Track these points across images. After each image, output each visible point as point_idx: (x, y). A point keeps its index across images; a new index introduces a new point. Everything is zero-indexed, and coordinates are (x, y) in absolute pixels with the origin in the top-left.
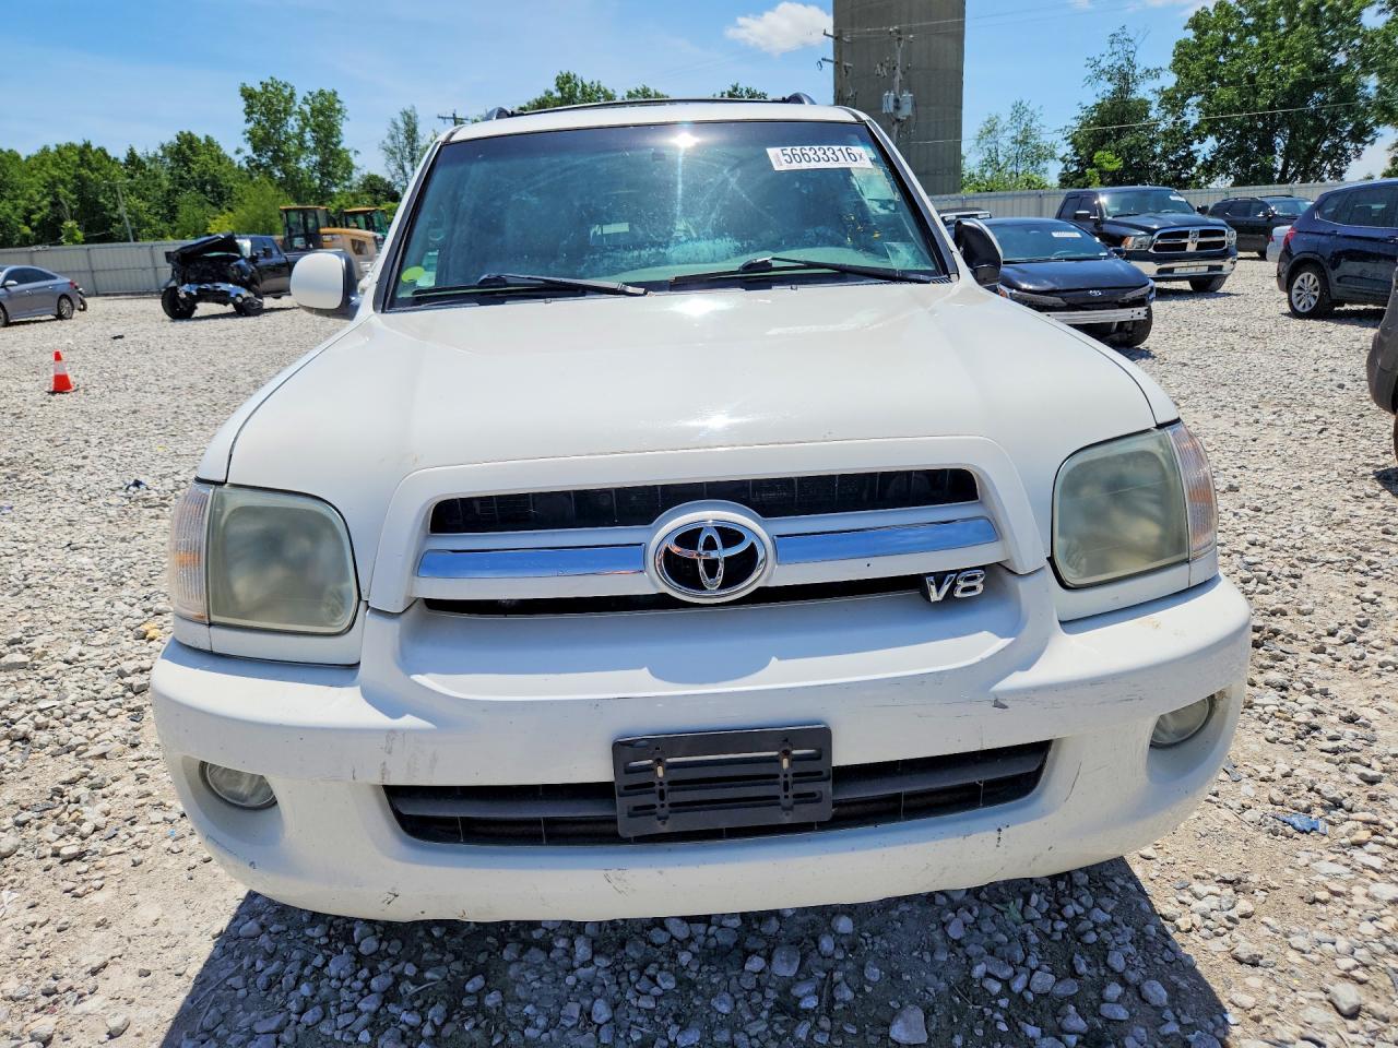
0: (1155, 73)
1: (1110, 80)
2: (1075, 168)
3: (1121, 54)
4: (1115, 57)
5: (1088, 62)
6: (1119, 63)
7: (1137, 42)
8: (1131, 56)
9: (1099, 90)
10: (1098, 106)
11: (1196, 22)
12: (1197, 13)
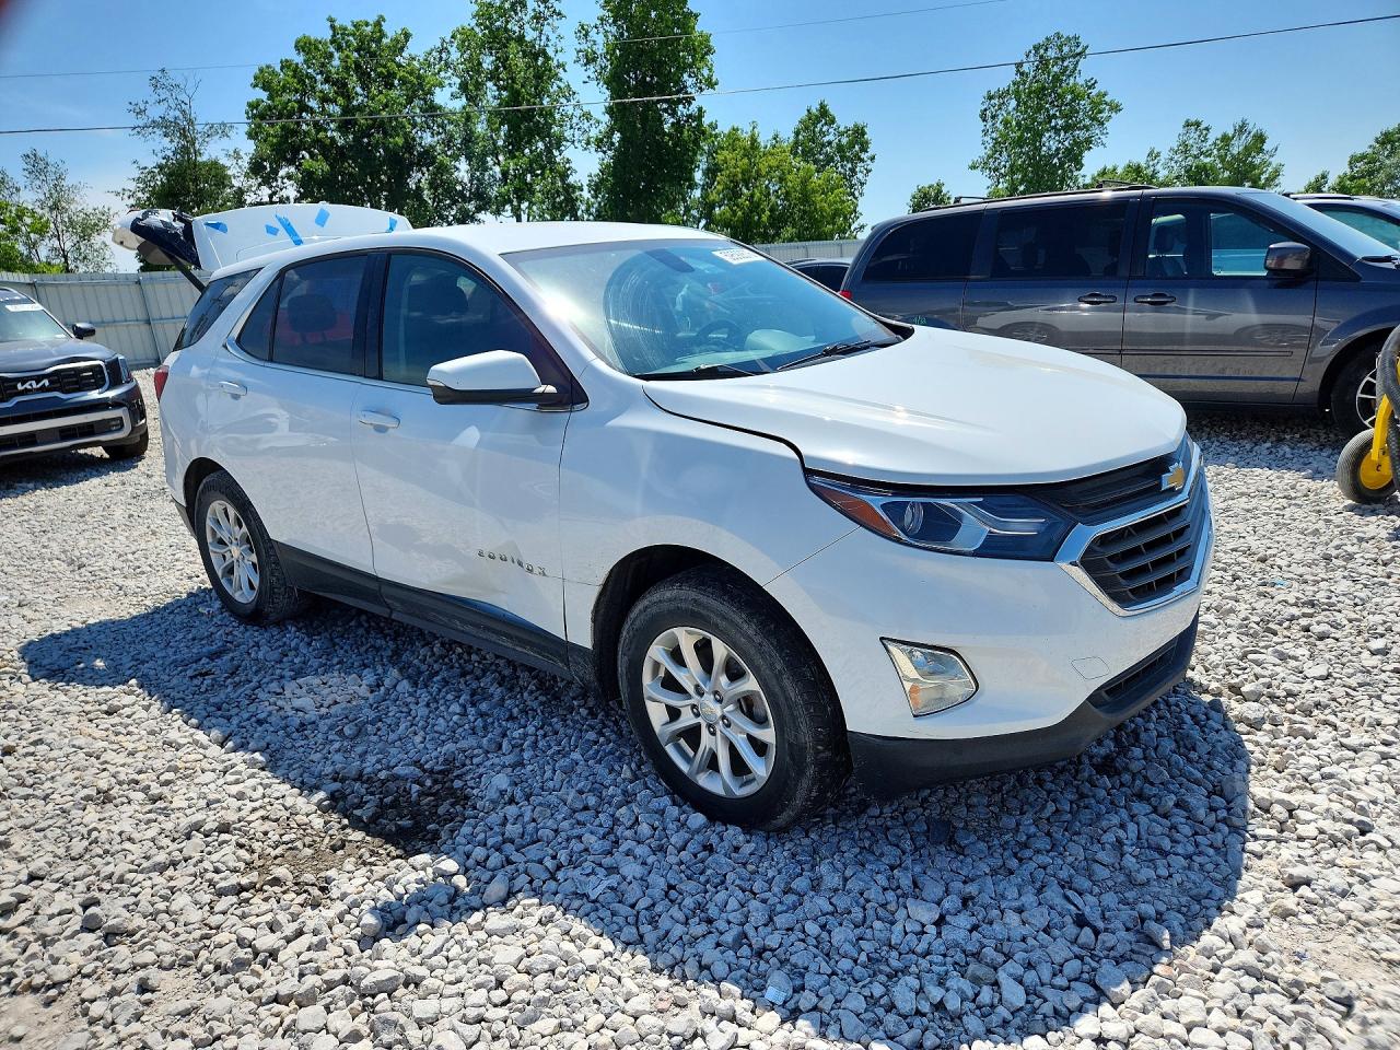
0: (224, 133)
1: (165, 135)
3: (172, 104)
4: (164, 105)
5: (131, 107)
6: (172, 115)
7: (190, 92)
8: (185, 107)
9: (158, 148)
10: (161, 167)
11: (264, 80)
12: (261, 70)
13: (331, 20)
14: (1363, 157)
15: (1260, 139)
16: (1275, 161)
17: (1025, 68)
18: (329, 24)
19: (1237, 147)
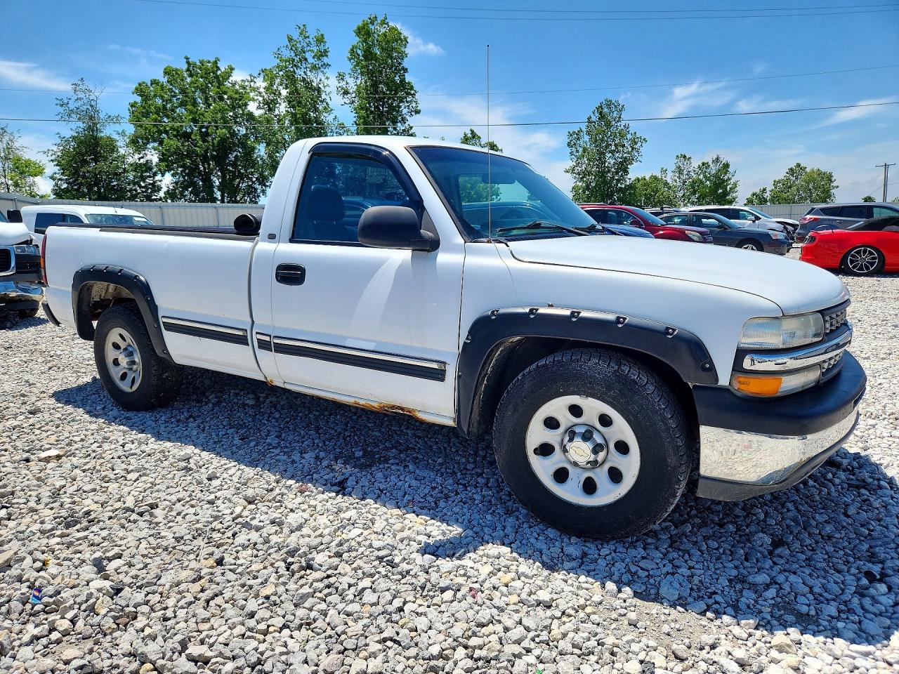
0: (117, 119)
1: (79, 119)
2: (65, 186)
3: (86, 101)
4: (80, 103)
5: (58, 102)
6: (85, 107)
7: (96, 93)
8: (93, 103)
9: (73, 126)
10: (74, 138)
11: (140, 90)
12: (140, 85)
13: (187, 58)
14: (781, 181)
15: (727, 166)
16: (732, 181)
17: (593, 119)
18: (185, 60)
19: (713, 169)
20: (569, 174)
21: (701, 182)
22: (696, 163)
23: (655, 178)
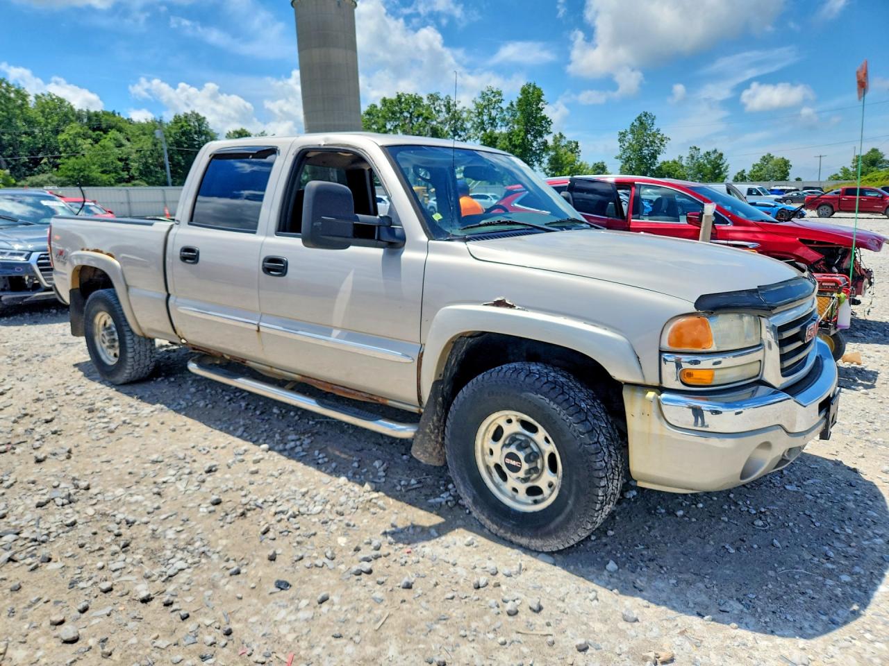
14: (757, 165)
15: (721, 155)
16: (725, 165)
17: (635, 124)
19: (713, 157)
20: (618, 160)
21: (705, 165)
22: (703, 152)
23: (675, 162)
